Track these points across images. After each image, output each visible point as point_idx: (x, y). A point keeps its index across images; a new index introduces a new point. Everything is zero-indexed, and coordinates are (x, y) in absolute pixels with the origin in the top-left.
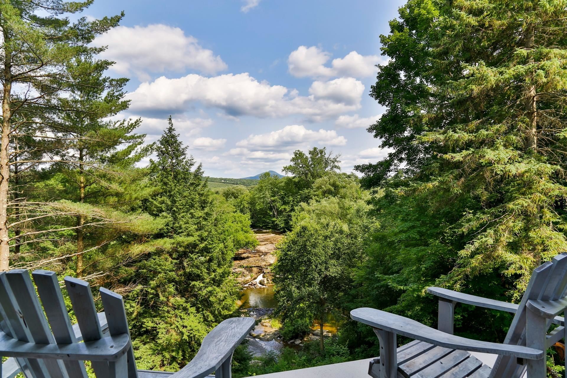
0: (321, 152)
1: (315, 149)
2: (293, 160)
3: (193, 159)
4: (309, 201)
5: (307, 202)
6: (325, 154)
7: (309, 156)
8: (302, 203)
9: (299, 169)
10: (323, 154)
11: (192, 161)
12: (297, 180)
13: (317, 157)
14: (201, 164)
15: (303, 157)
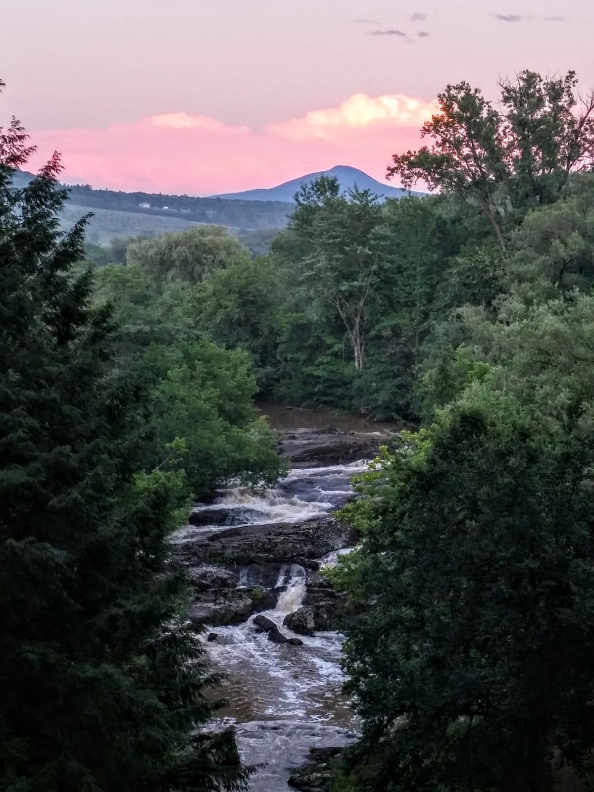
0: (556, 92)
1: (531, 79)
2: (435, 125)
3: (21, 138)
4: (494, 303)
5: (489, 303)
6: (572, 102)
7: (505, 110)
8: (466, 310)
9: (458, 164)
10: (564, 101)
11: (18, 143)
12: (447, 212)
13: (538, 115)
14: (56, 156)
15: (476, 111)
